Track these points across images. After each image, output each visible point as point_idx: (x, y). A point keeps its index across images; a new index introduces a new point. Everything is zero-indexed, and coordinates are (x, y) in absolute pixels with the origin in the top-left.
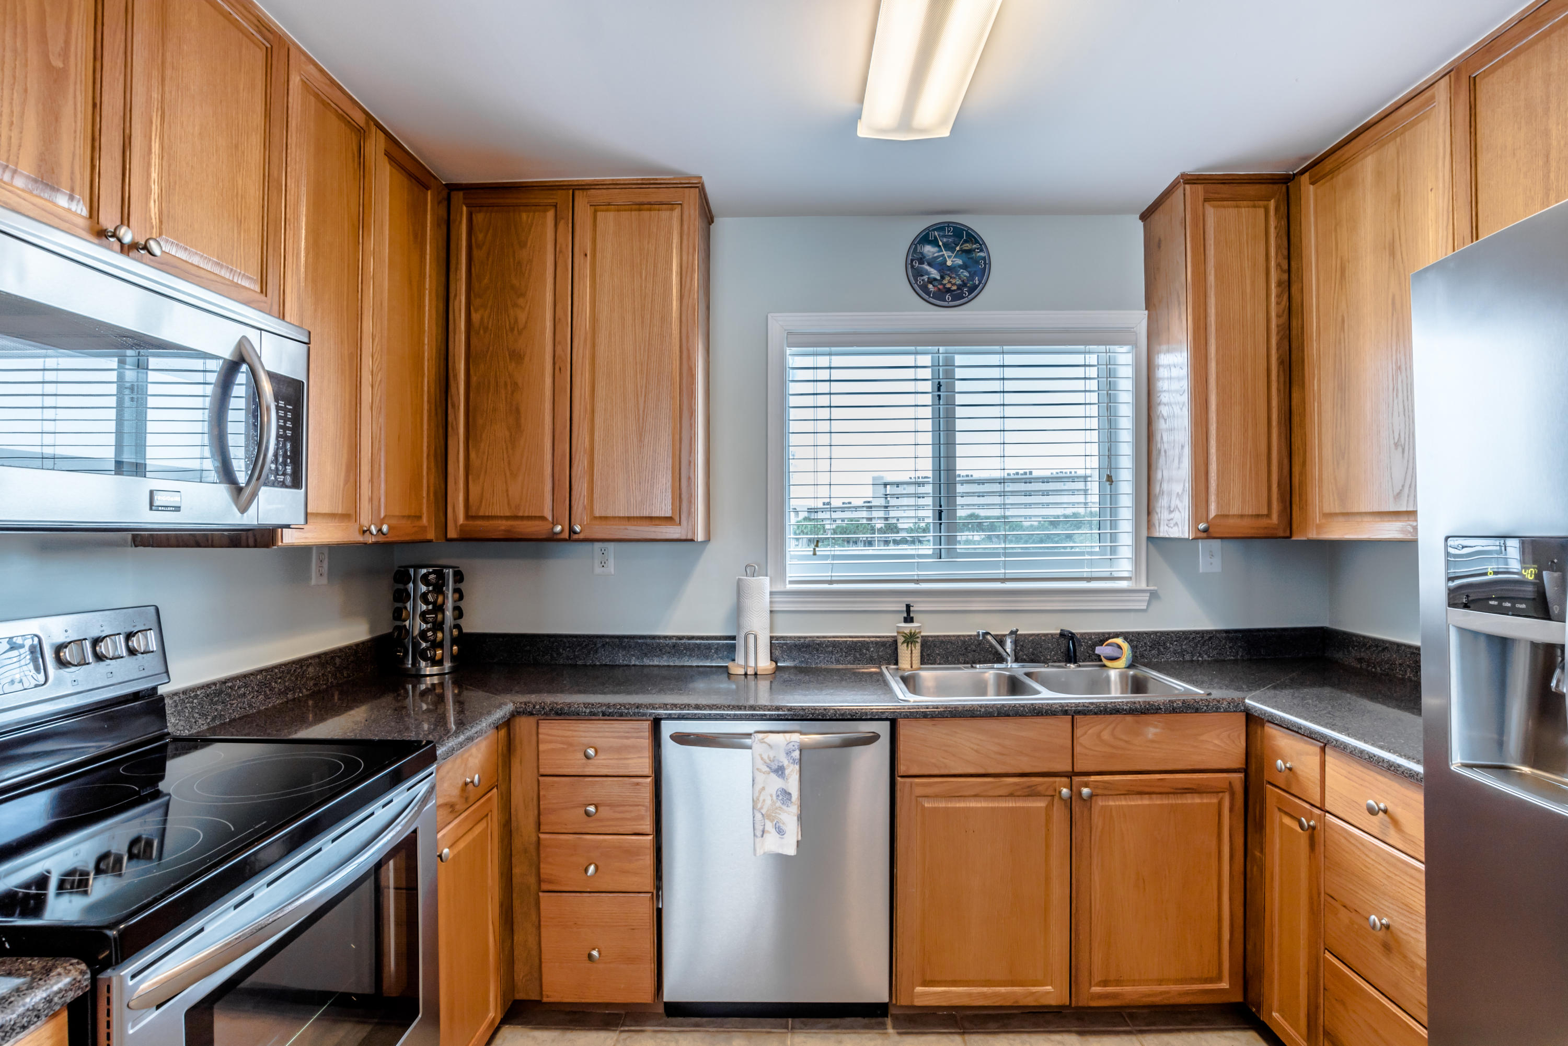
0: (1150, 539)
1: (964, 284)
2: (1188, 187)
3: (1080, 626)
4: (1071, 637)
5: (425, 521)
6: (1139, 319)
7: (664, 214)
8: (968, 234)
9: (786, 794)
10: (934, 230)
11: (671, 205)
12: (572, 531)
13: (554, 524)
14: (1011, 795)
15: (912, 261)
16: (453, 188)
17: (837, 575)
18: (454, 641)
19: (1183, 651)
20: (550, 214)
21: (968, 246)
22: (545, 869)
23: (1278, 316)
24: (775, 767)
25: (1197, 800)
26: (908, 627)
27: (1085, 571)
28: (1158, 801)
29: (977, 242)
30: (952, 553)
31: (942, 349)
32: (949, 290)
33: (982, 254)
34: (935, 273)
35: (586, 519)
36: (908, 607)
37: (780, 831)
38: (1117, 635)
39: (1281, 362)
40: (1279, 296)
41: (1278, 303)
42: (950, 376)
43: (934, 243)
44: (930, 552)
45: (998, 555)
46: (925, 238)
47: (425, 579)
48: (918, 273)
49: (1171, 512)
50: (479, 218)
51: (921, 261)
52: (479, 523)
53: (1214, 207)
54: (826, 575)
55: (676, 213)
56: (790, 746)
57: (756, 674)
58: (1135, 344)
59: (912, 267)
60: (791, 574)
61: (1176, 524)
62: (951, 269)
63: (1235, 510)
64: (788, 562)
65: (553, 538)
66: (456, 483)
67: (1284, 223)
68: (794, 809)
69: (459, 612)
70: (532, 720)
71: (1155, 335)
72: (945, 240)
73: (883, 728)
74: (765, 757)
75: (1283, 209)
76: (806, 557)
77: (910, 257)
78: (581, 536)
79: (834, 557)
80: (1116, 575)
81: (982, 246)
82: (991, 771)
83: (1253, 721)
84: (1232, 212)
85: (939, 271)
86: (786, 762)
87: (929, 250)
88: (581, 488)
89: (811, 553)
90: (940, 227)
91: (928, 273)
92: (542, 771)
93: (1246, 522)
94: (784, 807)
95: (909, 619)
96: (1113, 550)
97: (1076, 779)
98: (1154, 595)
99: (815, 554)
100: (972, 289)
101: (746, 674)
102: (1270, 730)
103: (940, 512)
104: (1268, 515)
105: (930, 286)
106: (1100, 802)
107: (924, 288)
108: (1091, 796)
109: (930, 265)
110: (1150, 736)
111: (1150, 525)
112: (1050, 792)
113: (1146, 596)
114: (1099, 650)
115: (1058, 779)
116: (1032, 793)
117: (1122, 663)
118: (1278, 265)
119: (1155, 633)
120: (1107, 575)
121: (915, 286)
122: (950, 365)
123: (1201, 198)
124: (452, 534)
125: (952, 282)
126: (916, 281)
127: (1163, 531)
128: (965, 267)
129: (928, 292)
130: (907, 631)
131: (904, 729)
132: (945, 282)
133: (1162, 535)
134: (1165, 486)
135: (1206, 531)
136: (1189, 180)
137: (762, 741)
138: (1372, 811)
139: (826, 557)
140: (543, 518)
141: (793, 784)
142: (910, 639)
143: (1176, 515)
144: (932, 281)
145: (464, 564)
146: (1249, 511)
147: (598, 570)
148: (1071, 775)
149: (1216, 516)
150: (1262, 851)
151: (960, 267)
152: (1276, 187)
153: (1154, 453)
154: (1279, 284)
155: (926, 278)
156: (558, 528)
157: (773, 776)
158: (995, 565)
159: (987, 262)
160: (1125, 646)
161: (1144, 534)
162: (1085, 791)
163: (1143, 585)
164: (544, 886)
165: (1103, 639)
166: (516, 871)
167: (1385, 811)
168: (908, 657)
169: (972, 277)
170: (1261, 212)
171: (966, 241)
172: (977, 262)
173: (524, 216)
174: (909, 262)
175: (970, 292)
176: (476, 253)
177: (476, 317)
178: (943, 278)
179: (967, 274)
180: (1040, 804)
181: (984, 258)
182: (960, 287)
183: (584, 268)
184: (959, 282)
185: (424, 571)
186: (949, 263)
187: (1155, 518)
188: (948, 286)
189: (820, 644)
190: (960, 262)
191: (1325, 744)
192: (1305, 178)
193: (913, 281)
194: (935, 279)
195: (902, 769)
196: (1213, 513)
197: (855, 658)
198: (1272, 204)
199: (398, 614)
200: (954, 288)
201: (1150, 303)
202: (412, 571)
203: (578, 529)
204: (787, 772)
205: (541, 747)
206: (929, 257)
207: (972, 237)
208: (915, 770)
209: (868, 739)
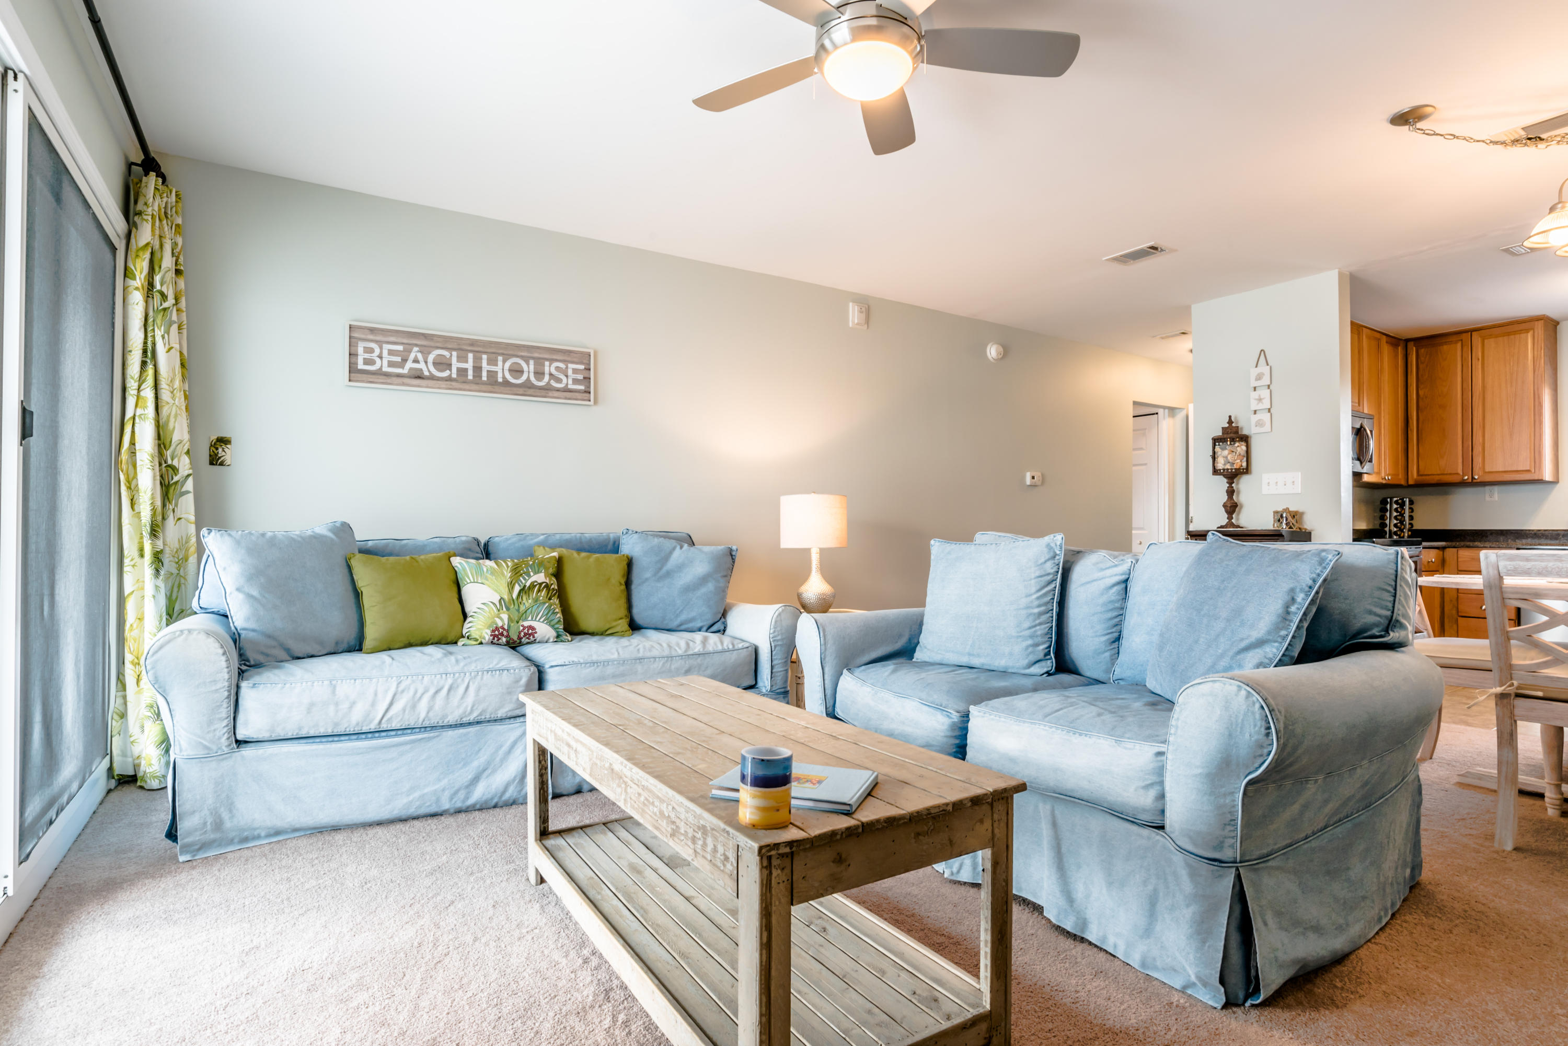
5: (1400, 477)
12: (1473, 478)
13: (1464, 475)
16: (1407, 341)
18: (1409, 530)
20: (1457, 343)
22: (1461, 607)
35: (1481, 474)
47: (1396, 502)
50: (1422, 351)
52: (1424, 478)
55: (1530, 334)
65: (1463, 482)
66: (1413, 460)
69: (1411, 518)
70: (1455, 550)
78: (1477, 481)
88: (1478, 460)
92: (1460, 569)
124: (1411, 482)
140: (1458, 474)
145: (1413, 498)
147: (1488, 498)
156: (1466, 477)
164: (1460, 614)
166: (1446, 609)
173: (1445, 347)
176: (1421, 366)
177: (1421, 393)
183: (1478, 366)
185: (1395, 499)
199: (1383, 518)
202: (1389, 500)
203: (1476, 477)
205: (1459, 560)
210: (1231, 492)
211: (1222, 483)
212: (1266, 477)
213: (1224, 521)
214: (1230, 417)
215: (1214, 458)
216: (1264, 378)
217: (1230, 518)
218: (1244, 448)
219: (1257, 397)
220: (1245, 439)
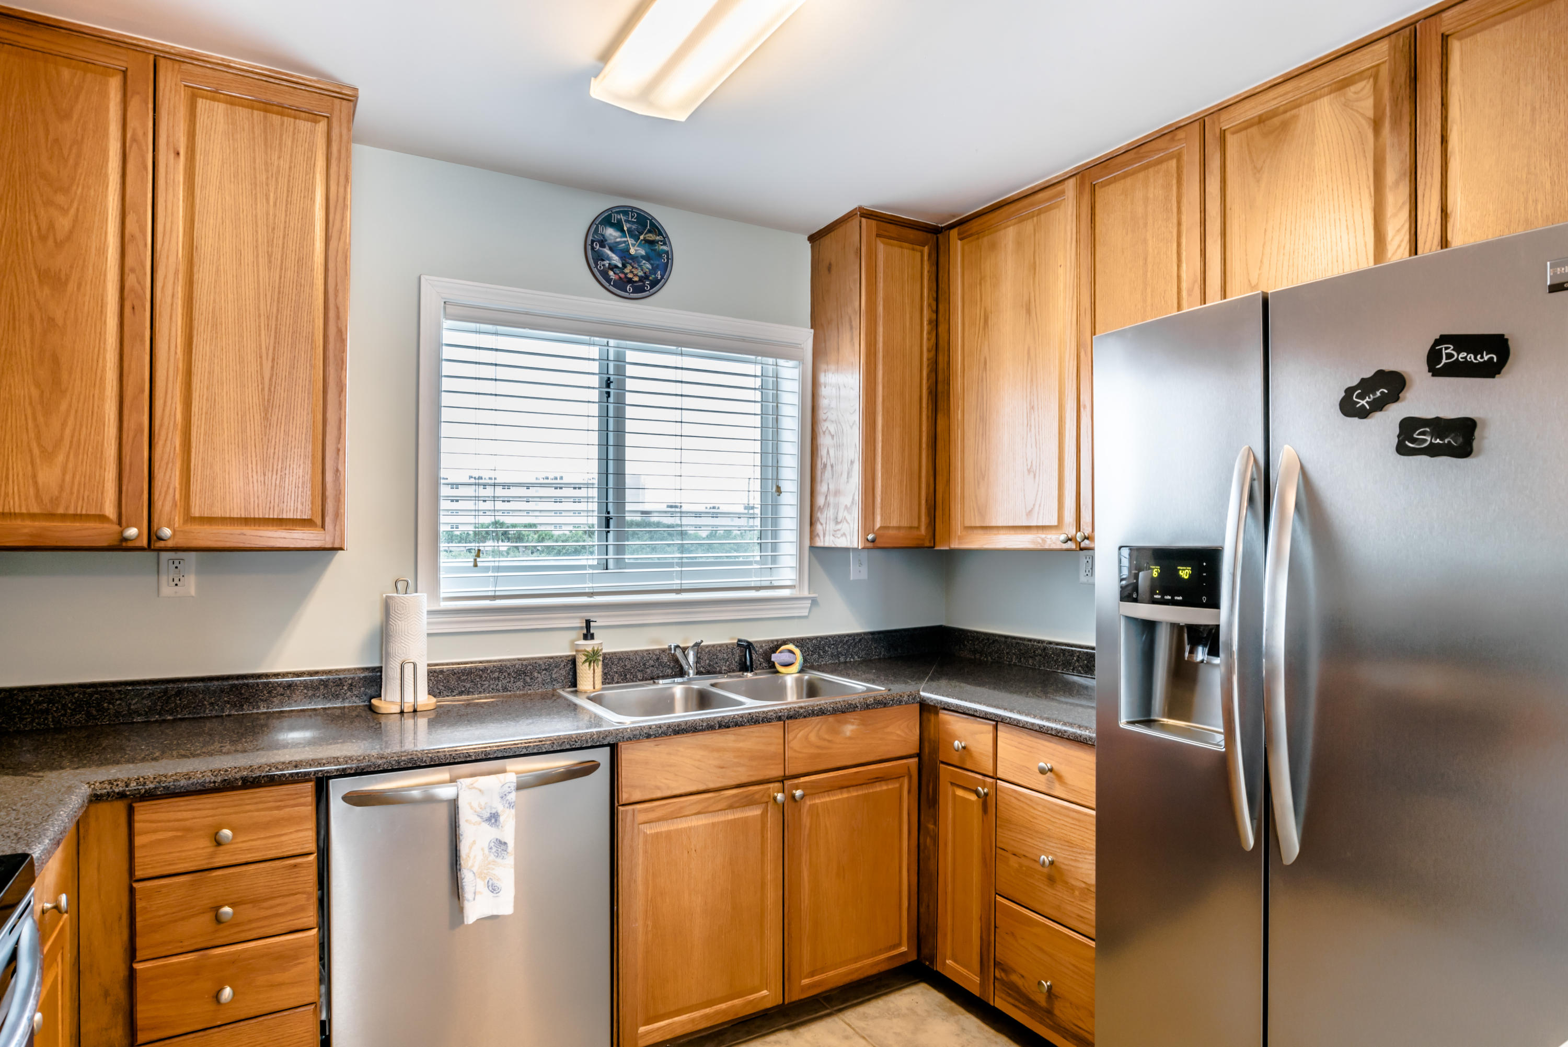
0: (813, 548)
1: (646, 277)
2: (864, 220)
3: (758, 635)
4: (749, 646)
6: (805, 336)
7: (303, 125)
8: (652, 224)
9: (502, 844)
10: (618, 213)
11: (314, 117)
12: (153, 535)
13: (123, 525)
14: (731, 807)
15: (593, 242)
17: (502, 589)
19: (839, 653)
20: (114, 84)
21: (651, 237)
22: (142, 1013)
23: (929, 351)
24: (487, 815)
25: (884, 787)
26: (589, 645)
27: (753, 580)
28: (854, 793)
29: (660, 234)
30: (620, 563)
31: (612, 342)
32: (630, 281)
33: (665, 248)
34: (616, 260)
35: (178, 520)
36: (588, 622)
37: (494, 889)
38: (785, 642)
39: (930, 393)
40: (929, 333)
41: (929, 339)
42: (620, 371)
43: (618, 226)
44: (595, 562)
45: (671, 565)
46: (607, 219)
48: (599, 257)
49: (837, 523)
51: (602, 245)
53: (885, 244)
54: (489, 589)
56: (506, 789)
57: (415, 711)
58: (801, 361)
59: (593, 248)
60: (446, 589)
61: (844, 535)
62: (634, 258)
63: (894, 523)
64: (442, 575)
65: (122, 546)
67: (934, 268)
68: (510, 860)
70: (119, 805)
71: (819, 355)
72: (628, 225)
73: (602, 756)
74: (475, 805)
75: (934, 256)
76: (465, 569)
77: (590, 238)
78: (170, 544)
79: (498, 569)
80: (776, 583)
81: (666, 241)
82: (711, 786)
83: (927, 709)
84: (897, 250)
85: (621, 258)
86: (499, 807)
87: (611, 233)
88: (169, 479)
89: (472, 564)
90: (625, 211)
91: (609, 258)
93: (902, 533)
94: (499, 860)
95: (588, 636)
96: (774, 559)
97: (787, 783)
98: (814, 602)
99: (476, 565)
100: (655, 283)
101: (402, 712)
102: (945, 716)
103: (608, 520)
104: (918, 528)
105: (611, 273)
106: (808, 802)
107: (604, 274)
108: (803, 797)
109: (611, 249)
110: (848, 734)
111: (812, 535)
112: (766, 799)
113: (806, 604)
114: (775, 657)
115: (771, 785)
116: (749, 802)
117: (796, 668)
118: (929, 305)
119: (816, 638)
120: (767, 584)
121: (595, 270)
122: (620, 361)
123: (874, 233)
125: (634, 272)
126: (596, 265)
127: (826, 540)
128: (647, 258)
129: (608, 280)
130: (589, 649)
131: (627, 754)
132: (627, 271)
133: (827, 545)
134: (831, 499)
135: (873, 541)
136: (866, 214)
137: (471, 787)
138: (1042, 771)
139: (487, 569)
140: (102, 518)
141: (508, 830)
142: (592, 658)
143: (844, 527)
144: (613, 267)
146: (905, 523)
147: (166, 589)
148: (783, 780)
149: (881, 528)
150: (936, 823)
151: (643, 257)
152: (929, 235)
153: (819, 466)
154: (930, 322)
155: (606, 263)
156: (129, 532)
157: (485, 826)
158: (669, 575)
159: (669, 255)
160: (797, 651)
161: (807, 543)
162: (798, 793)
163: (806, 593)
165: (776, 646)
167: (1051, 770)
168: (589, 678)
169: (654, 270)
170: (919, 254)
171: (649, 231)
172: (659, 255)
174: (589, 242)
175: (652, 286)
178: (624, 266)
179: (649, 266)
180: (755, 812)
181: (667, 253)
182: (641, 279)
183: (174, 173)
184: (641, 274)
186: (632, 251)
187: (819, 528)
188: (630, 276)
189: (484, 670)
190: (643, 253)
191: (997, 722)
192: (954, 233)
193: (593, 265)
194: (616, 267)
195: (625, 795)
196: (878, 525)
197: (525, 682)
198: (926, 249)
200: (636, 279)
201: (816, 322)
203: (167, 532)
204: (502, 819)
205: (139, 841)
206: (611, 241)
207: (656, 229)
208: (637, 796)
209: (587, 769)
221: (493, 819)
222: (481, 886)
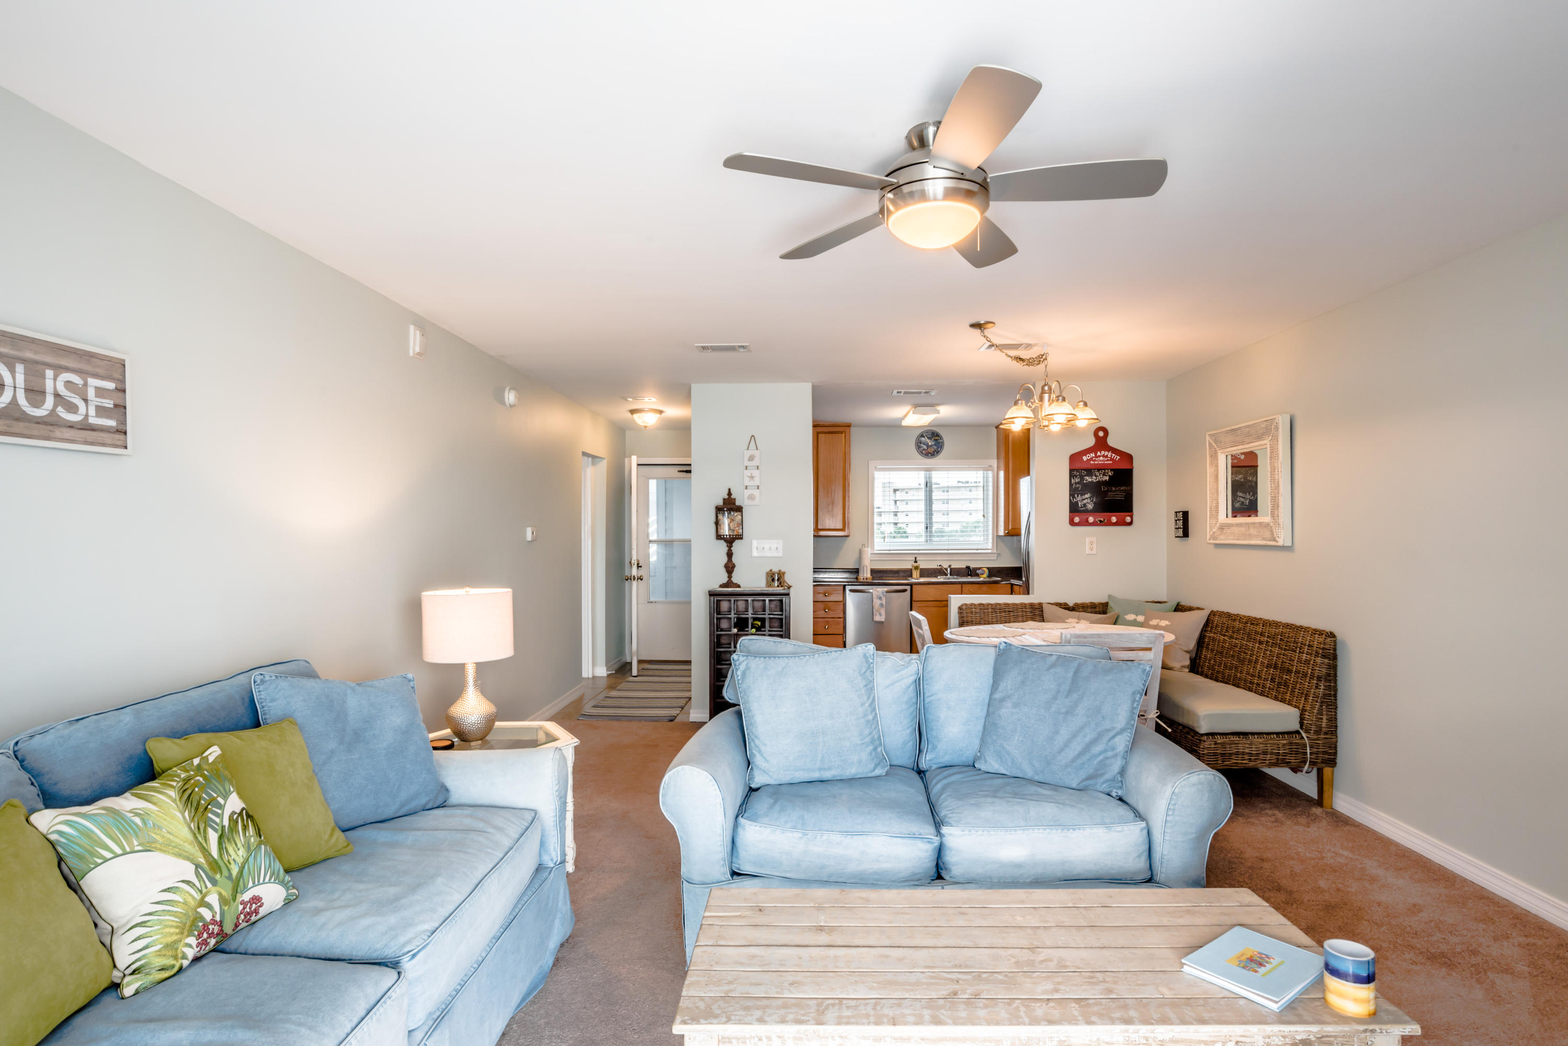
0: (997, 536)
1: (935, 451)
3: (973, 565)
4: (970, 568)
7: (840, 435)
9: (882, 605)
10: (926, 433)
11: (842, 432)
15: (918, 443)
17: (892, 548)
21: (936, 438)
26: (915, 565)
27: (975, 547)
30: (931, 541)
31: (927, 471)
32: (930, 453)
33: (941, 441)
34: (925, 447)
36: (916, 558)
37: (880, 615)
38: (983, 567)
43: (925, 437)
44: (923, 540)
45: (945, 541)
46: (922, 435)
48: (920, 447)
51: (920, 443)
54: (888, 548)
55: (844, 435)
56: (883, 592)
57: (867, 579)
58: (993, 471)
59: (918, 445)
60: (876, 548)
61: (1001, 530)
62: (931, 445)
64: (876, 543)
68: (884, 609)
71: (998, 469)
72: (929, 436)
73: (908, 588)
74: (876, 595)
76: (882, 542)
79: (890, 542)
80: (986, 548)
81: (941, 438)
82: (938, 599)
85: (927, 446)
86: (882, 596)
87: (923, 439)
90: (928, 432)
91: (923, 447)
94: (882, 608)
95: (916, 562)
96: (987, 540)
98: (999, 555)
99: (885, 541)
100: (938, 452)
101: (863, 578)
103: (927, 530)
107: (922, 452)
109: (923, 444)
111: (995, 531)
113: (996, 555)
114: (978, 572)
117: (986, 576)
120: (983, 548)
122: (930, 478)
125: (930, 450)
126: (919, 450)
128: (935, 445)
129: (923, 454)
131: (914, 586)
133: (999, 534)
135: (1008, 533)
137: (875, 591)
139: (888, 542)
141: (884, 602)
142: (916, 568)
143: (1001, 528)
144: (924, 450)
153: (999, 508)
155: (922, 449)
157: (878, 600)
158: (944, 545)
159: (943, 443)
160: (987, 571)
161: (995, 534)
163: (995, 551)
165: (979, 568)
168: (916, 574)
169: (938, 448)
171: (936, 436)
172: (939, 443)
174: (916, 443)
178: (928, 448)
179: (936, 447)
182: (934, 452)
184: (933, 450)
186: (931, 443)
187: (996, 528)
189: (886, 571)
190: (934, 443)
195: (914, 599)
196: (1010, 528)
197: (899, 573)
200: (932, 452)
201: (998, 459)
204: (882, 599)
206: (923, 442)
207: (938, 435)
208: (917, 600)
209: (905, 591)
210: (730, 555)
211: (722, 547)
212: (755, 543)
213: (725, 579)
214: (729, 489)
215: (717, 523)
216: (755, 459)
217: (730, 577)
218: (740, 517)
219: (750, 475)
220: (739, 509)
221: (880, 598)
222: (877, 614)
